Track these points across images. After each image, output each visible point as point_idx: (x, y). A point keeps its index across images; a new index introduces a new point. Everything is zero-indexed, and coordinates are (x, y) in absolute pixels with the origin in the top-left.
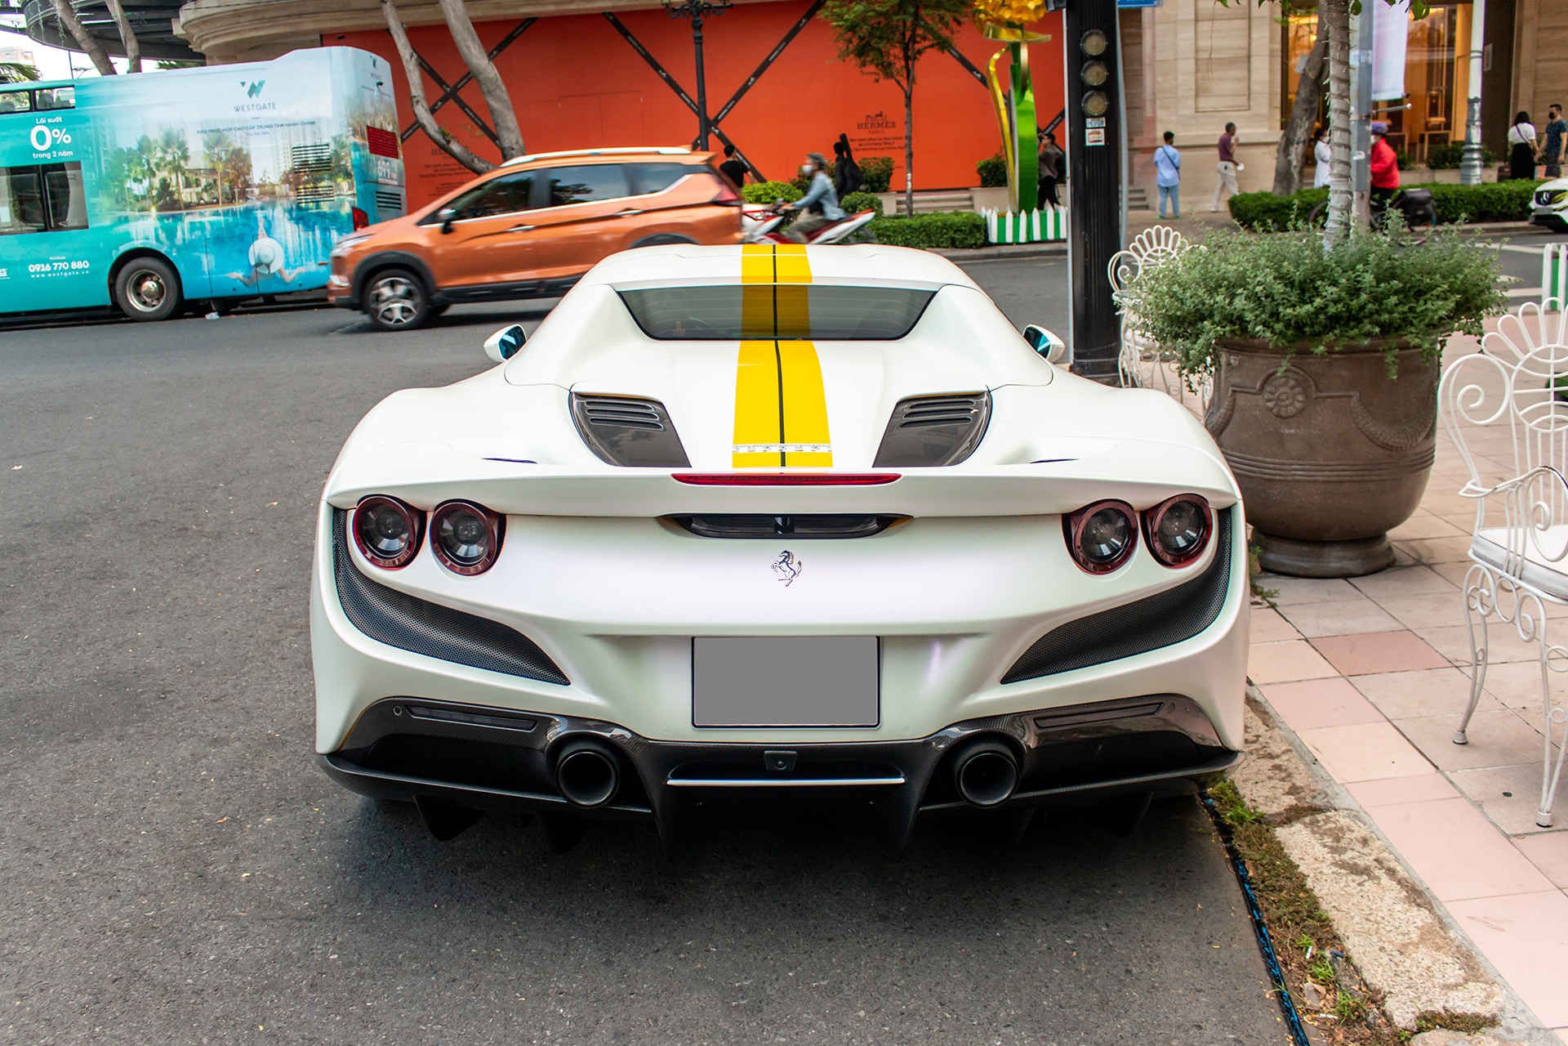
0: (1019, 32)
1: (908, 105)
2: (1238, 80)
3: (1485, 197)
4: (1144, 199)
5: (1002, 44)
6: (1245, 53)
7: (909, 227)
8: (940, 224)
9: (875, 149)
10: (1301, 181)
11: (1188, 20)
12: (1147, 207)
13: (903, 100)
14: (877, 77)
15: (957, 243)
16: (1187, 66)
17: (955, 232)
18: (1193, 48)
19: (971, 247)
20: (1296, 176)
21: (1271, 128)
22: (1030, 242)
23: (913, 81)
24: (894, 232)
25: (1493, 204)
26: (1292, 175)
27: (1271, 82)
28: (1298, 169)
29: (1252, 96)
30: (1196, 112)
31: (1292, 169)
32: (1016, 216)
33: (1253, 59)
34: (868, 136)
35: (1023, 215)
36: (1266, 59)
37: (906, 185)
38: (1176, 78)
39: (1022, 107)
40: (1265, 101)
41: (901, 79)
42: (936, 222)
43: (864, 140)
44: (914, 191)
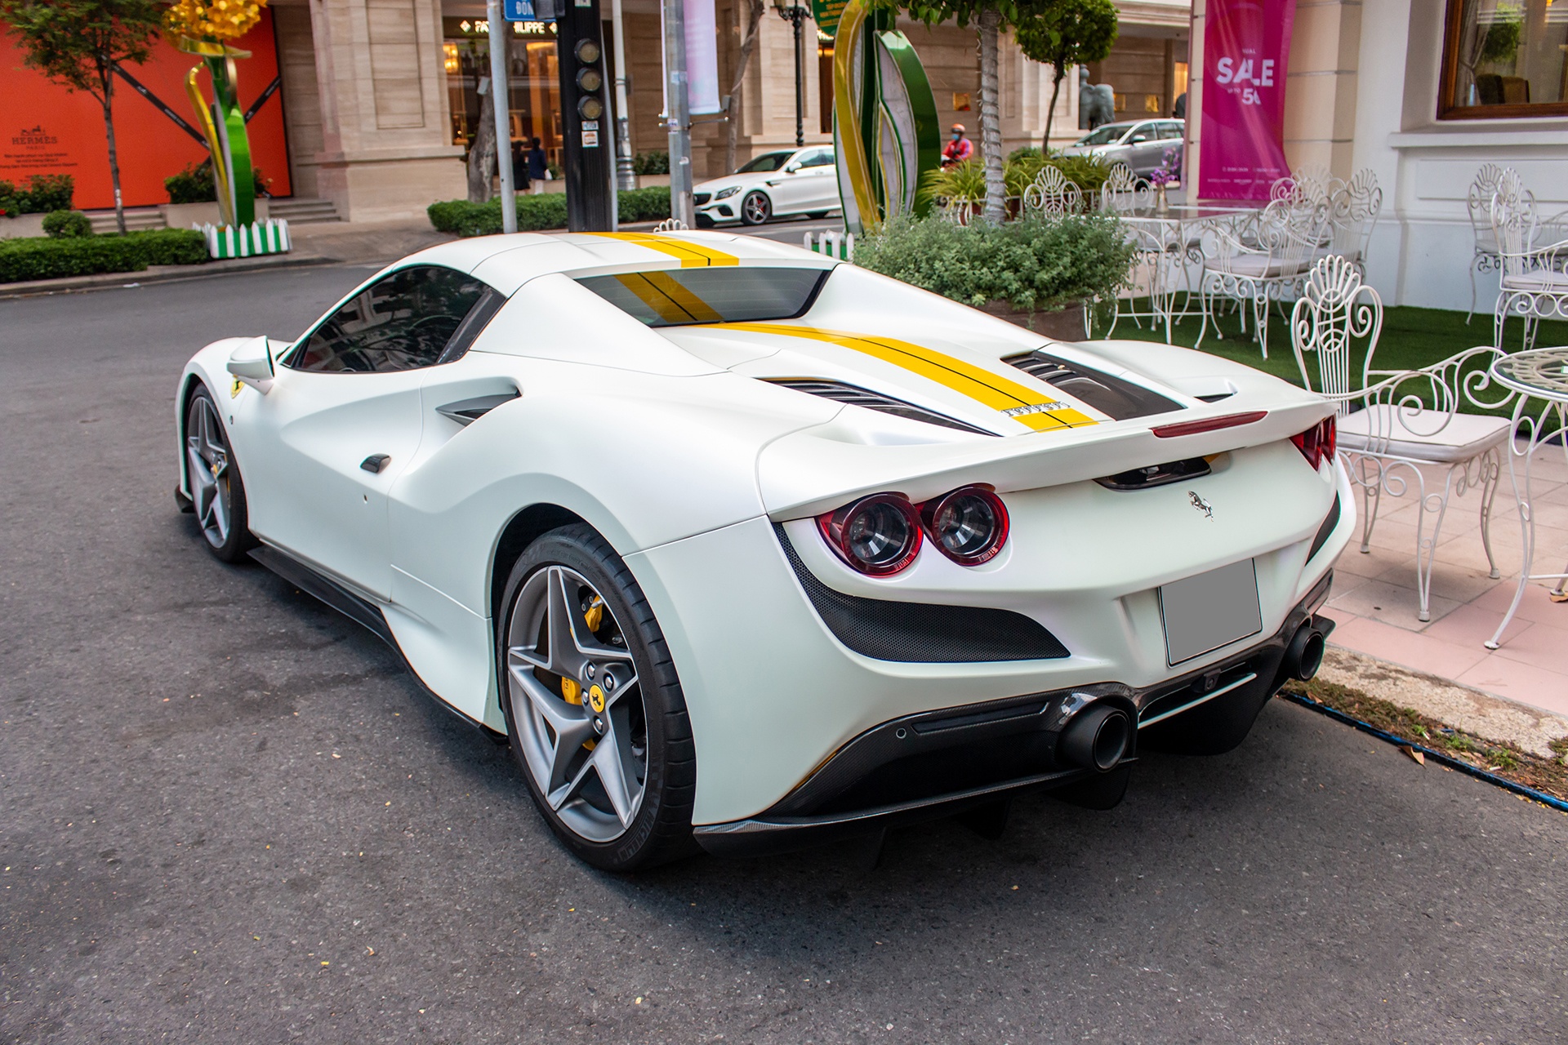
0: (219, 47)
1: (108, 118)
2: (412, 99)
3: (642, 200)
4: (334, 211)
5: (202, 58)
6: (415, 75)
7: (127, 245)
8: (159, 241)
9: (37, 166)
10: (492, 190)
11: (363, 43)
12: (339, 219)
13: (102, 113)
14: (68, 87)
15: (180, 259)
16: (366, 85)
17: (177, 248)
18: (369, 70)
19: (194, 263)
20: (488, 185)
21: (445, 144)
22: (253, 255)
23: (112, 94)
24: (112, 250)
25: (648, 206)
26: (484, 185)
27: (442, 102)
28: (488, 180)
29: (426, 115)
30: (379, 129)
31: (484, 179)
32: (236, 232)
33: (425, 81)
34: (26, 152)
35: (243, 229)
36: (436, 81)
37: (116, 202)
38: (357, 98)
39: (230, 122)
40: (438, 119)
41: (97, 90)
42: (155, 238)
43: (23, 156)
44: (125, 208)
